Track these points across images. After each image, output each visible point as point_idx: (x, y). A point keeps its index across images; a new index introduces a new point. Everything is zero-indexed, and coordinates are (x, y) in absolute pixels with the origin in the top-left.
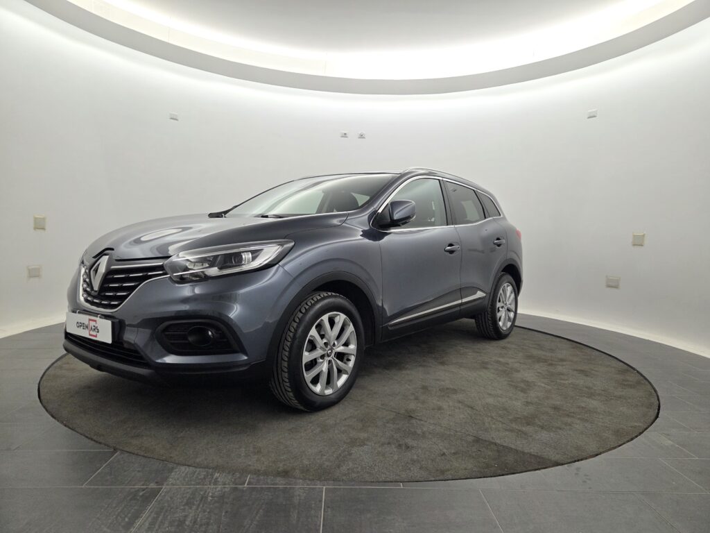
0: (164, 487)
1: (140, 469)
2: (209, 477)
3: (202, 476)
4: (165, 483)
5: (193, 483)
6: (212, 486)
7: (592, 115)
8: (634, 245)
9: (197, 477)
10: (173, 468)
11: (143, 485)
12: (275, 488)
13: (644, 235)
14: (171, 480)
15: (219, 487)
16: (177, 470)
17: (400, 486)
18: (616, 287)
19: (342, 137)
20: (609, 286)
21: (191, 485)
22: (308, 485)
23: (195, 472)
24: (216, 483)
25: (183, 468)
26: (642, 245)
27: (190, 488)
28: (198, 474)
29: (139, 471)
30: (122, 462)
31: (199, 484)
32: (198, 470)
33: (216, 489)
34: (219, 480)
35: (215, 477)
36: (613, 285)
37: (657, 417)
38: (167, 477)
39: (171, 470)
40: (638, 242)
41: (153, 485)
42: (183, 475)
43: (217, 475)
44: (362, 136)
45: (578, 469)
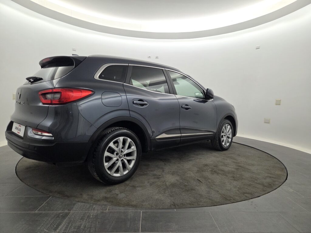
0: (71, 212)
1: (61, 204)
2: (91, 207)
3: (88, 207)
4: (72, 210)
5: (84, 210)
6: (93, 211)
7: (258, 48)
8: (276, 104)
9: (86, 207)
10: (75, 204)
11: (62, 211)
12: (120, 212)
13: (280, 100)
14: (74, 209)
15: (96, 211)
16: (77, 204)
17: (175, 210)
18: (268, 123)
19: (148, 58)
20: (265, 122)
21: (83, 211)
22: (134, 210)
23: (85, 205)
24: (94, 209)
25: (79, 203)
26: (280, 105)
27: (83, 212)
28: (86, 206)
29: (60, 205)
30: (52, 201)
31: (86, 210)
32: (86, 204)
33: (94, 212)
34: (96, 208)
35: (93, 207)
36: (267, 122)
37: (286, 179)
38: (73, 207)
39: (74, 204)
40: (278, 103)
41: (66, 211)
42: (80, 206)
43: (94, 206)
44: (157, 58)
45: (252, 202)
